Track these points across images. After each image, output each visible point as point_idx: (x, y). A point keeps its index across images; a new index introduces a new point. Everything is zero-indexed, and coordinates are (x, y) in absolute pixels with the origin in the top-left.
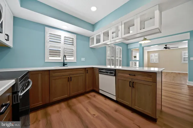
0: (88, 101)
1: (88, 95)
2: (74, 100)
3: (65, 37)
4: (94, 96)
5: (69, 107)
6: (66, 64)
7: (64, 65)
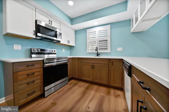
1: (112, 91)
4: (117, 96)
5: (87, 88)
7: (98, 55)
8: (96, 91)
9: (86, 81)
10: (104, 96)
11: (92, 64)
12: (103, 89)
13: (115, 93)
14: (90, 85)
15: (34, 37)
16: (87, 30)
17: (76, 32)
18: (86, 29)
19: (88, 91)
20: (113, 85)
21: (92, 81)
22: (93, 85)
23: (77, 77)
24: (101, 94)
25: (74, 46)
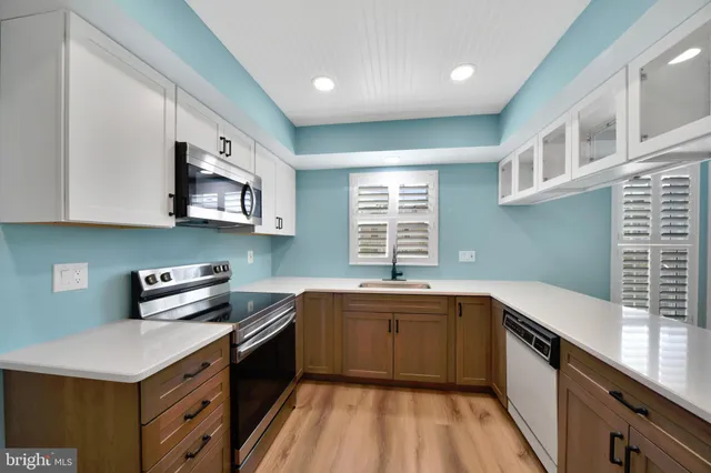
0: (446, 423)
1: (463, 402)
2: (405, 398)
3: (402, 187)
4: (483, 417)
5: (381, 410)
6: (401, 274)
7: (395, 274)
8: (417, 413)
9: (365, 382)
10: (447, 427)
11: (390, 316)
12: (433, 401)
13: (471, 406)
14: (381, 393)
15: (171, 222)
16: (353, 176)
17: (301, 176)
18: (346, 172)
19: (389, 418)
20: (462, 380)
21: (390, 377)
22: (392, 393)
23: (323, 370)
24: (438, 422)
25: (291, 237)
